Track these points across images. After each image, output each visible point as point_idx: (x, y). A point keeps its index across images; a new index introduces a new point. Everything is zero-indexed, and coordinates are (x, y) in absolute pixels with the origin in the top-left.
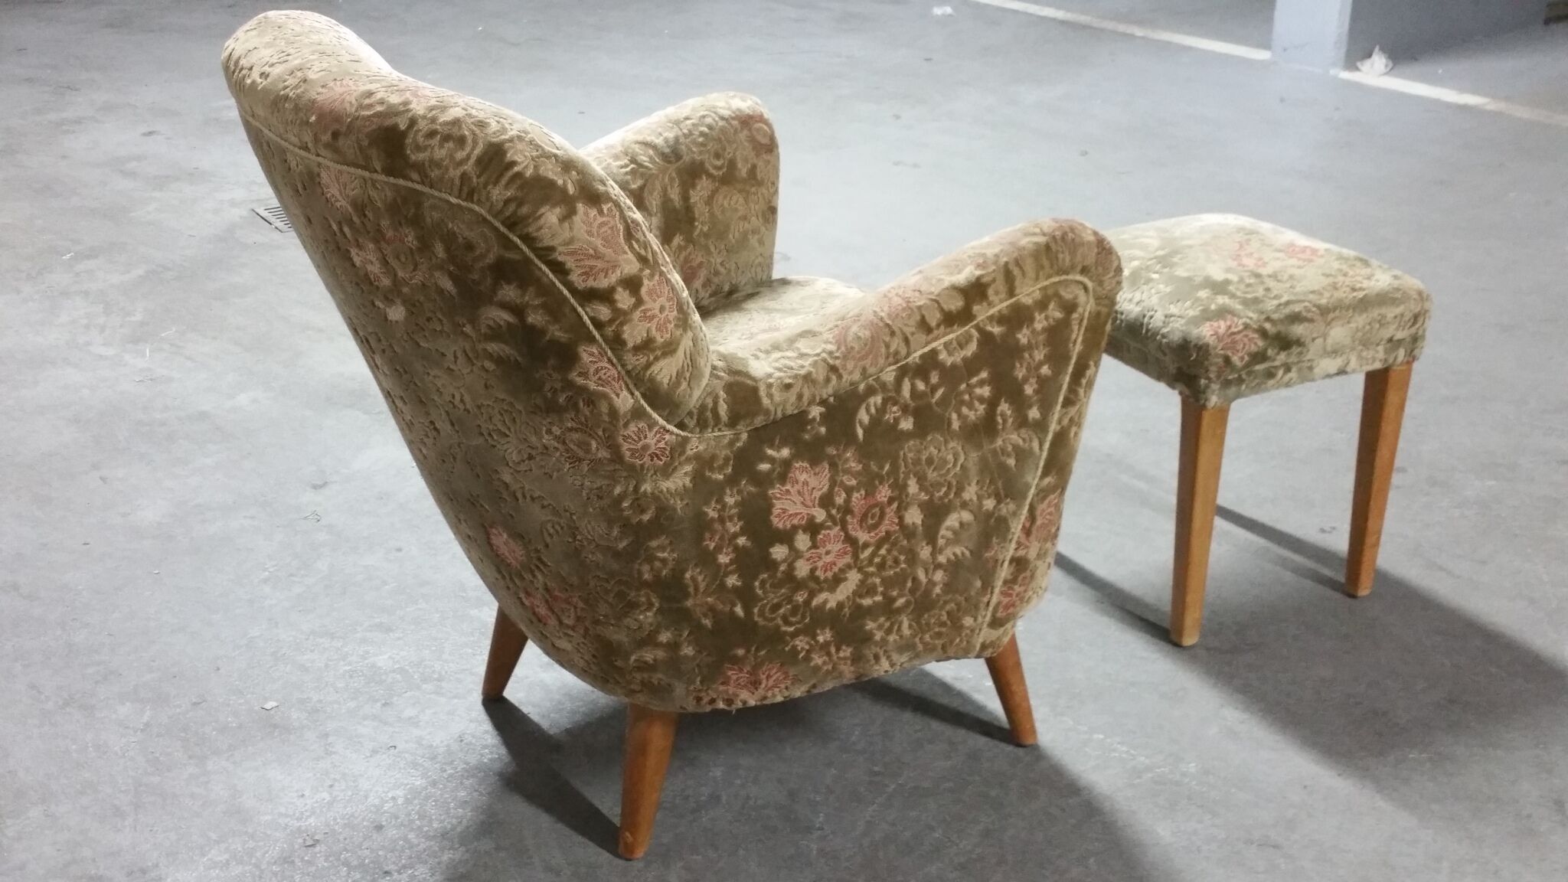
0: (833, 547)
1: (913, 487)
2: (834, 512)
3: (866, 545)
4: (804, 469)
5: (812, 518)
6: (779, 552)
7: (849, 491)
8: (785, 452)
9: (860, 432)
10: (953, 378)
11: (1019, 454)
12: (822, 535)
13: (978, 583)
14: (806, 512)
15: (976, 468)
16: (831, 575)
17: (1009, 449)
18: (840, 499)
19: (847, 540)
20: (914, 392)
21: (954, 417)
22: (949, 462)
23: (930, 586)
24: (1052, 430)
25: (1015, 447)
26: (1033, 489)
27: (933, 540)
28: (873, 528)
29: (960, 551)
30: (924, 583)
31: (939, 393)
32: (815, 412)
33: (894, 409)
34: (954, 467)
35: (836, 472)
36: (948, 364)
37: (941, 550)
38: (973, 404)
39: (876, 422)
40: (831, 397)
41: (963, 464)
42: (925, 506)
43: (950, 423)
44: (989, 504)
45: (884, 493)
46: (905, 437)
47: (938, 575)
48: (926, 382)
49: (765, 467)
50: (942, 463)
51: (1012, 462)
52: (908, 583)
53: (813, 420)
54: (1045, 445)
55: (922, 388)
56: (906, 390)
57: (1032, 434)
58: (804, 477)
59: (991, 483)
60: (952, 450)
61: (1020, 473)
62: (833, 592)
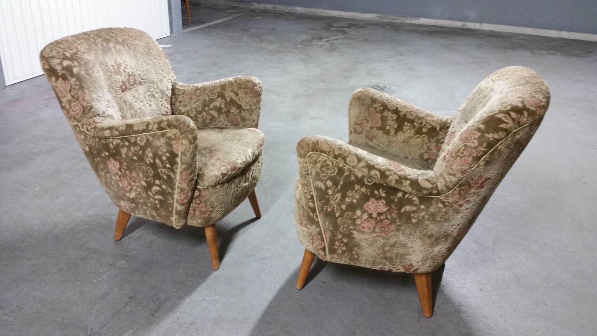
0: (126, 183)
1: (141, 175)
2: (123, 173)
3: (133, 186)
4: (112, 159)
5: (118, 173)
6: (114, 178)
7: (125, 170)
8: (107, 154)
9: (124, 156)
10: (143, 149)
11: (167, 175)
12: (122, 178)
13: (170, 208)
14: (116, 170)
15: (157, 176)
16: (128, 189)
17: (163, 173)
18: (123, 171)
19: (128, 182)
20: (134, 149)
21: (147, 160)
22: (149, 172)
23: (156, 204)
24: (179, 173)
25: (165, 173)
26: (176, 187)
27: (151, 192)
28: (135, 182)
29: (160, 197)
30: (154, 202)
31: (141, 152)
32: (112, 146)
33: (131, 153)
34: (150, 174)
35: (121, 164)
36: (141, 144)
37: (154, 195)
38: (151, 158)
39: (126, 154)
40: (115, 143)
41: (153, 174)
42: (146, 182)
43: (146, 161)
44: (164, 187)
45: (134, 174)
46: (135, 161)
47: (157, 202)
48: (137, 148)
49: (103, 155)
50: (147, 172)
51: (165, 177)
52: (149, 201)
53: (111, 148)
54: (176, 176)
55: (136, 149)
56: (132, 148)
57: (170, 171)
58: (113, 161)
59: (163, 182)
60: (149, 169)
61: (170, 181)
62: (130, 193)
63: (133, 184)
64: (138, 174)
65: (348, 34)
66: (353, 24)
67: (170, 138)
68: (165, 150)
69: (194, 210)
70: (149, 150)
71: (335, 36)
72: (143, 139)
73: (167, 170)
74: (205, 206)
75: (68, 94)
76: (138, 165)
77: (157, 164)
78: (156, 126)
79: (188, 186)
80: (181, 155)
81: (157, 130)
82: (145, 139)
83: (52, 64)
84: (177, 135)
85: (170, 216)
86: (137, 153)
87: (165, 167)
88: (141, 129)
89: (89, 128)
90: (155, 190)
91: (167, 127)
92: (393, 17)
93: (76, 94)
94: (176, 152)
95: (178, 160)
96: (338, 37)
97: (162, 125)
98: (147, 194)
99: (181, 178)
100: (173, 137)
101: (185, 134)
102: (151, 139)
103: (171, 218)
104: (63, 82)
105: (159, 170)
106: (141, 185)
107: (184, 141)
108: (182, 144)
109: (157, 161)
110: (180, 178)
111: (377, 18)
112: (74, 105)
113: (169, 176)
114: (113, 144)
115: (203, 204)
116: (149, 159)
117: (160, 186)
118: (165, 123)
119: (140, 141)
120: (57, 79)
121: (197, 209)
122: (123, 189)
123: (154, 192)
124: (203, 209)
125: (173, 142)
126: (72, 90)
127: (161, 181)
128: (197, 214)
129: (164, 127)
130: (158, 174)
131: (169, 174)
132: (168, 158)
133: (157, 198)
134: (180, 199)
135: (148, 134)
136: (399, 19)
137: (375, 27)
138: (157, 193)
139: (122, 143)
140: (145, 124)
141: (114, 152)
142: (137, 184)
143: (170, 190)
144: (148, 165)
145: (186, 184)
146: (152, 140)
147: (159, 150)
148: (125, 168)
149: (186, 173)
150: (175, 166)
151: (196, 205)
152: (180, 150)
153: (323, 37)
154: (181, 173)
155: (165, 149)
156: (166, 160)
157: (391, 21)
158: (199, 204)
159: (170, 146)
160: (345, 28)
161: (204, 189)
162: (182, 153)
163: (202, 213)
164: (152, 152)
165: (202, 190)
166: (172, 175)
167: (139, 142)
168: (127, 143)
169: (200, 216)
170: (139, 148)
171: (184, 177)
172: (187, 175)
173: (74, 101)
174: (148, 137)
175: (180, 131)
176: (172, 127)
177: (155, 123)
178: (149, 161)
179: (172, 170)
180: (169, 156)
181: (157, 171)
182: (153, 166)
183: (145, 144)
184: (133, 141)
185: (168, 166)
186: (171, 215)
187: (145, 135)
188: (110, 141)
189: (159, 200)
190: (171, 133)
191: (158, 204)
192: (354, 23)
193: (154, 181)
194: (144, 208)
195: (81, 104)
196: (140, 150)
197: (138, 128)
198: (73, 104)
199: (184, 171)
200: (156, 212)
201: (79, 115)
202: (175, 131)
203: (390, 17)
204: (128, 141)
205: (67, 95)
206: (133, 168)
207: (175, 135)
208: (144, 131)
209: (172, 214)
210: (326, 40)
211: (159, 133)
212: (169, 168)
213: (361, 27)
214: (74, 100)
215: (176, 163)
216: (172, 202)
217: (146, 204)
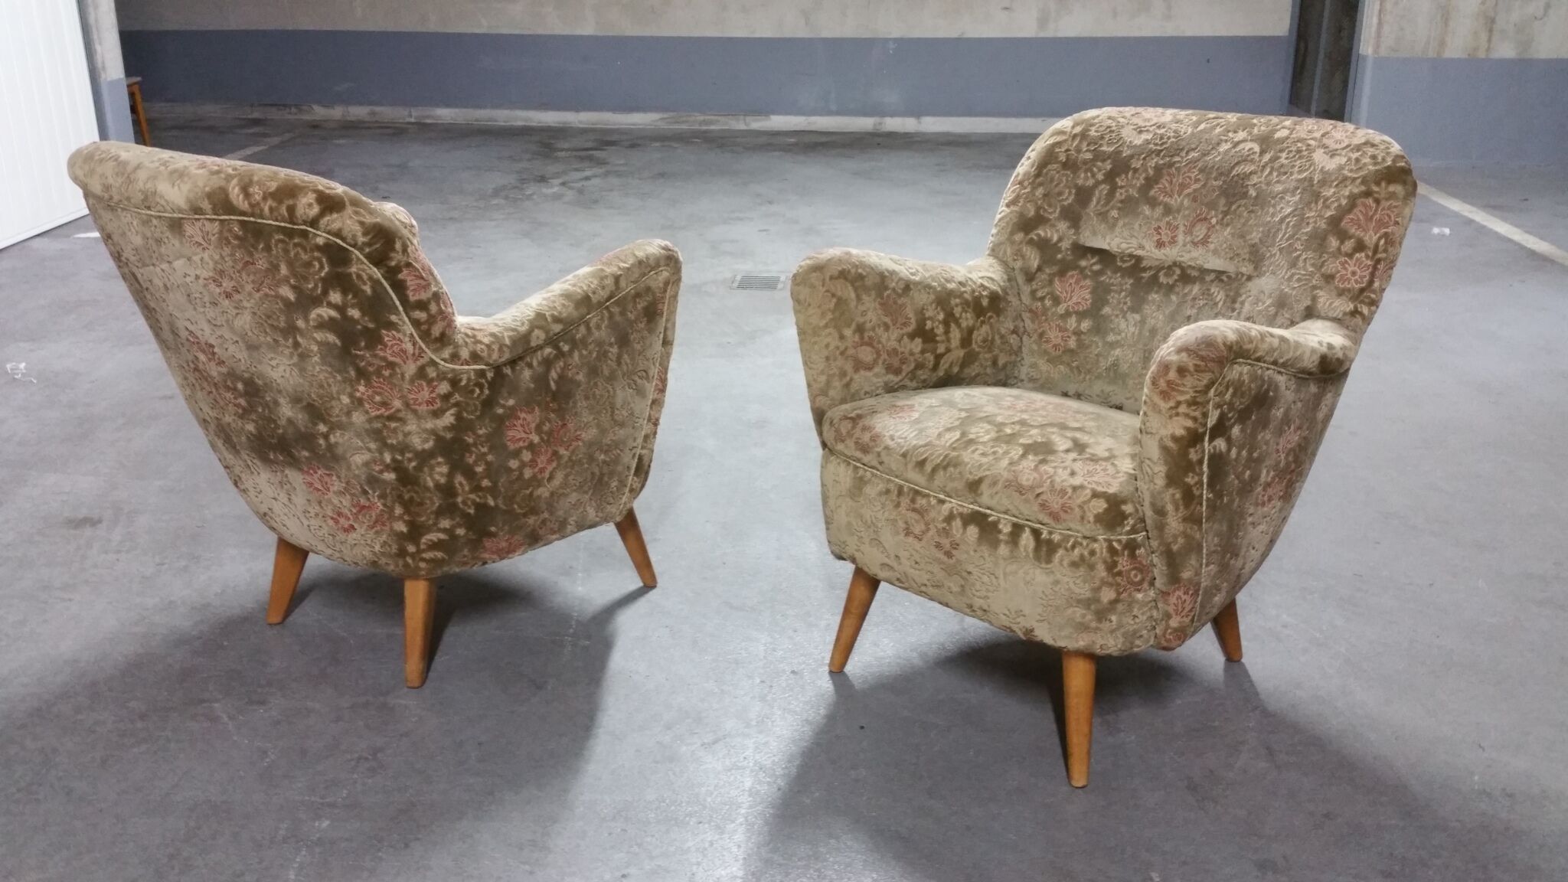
65: (607, 163)
66: (606, 140)
71: (576, 170)
92: (702, 118)
96: (588, 173)
111: (659, 123)
136: (718, 121)
137: (666, 143)
153: (547, 176)
157: (696, 127)
160: (591, 152)
192: (609, 138)
203: (693, 119)
210: (560, 181)
213: (633, 146)
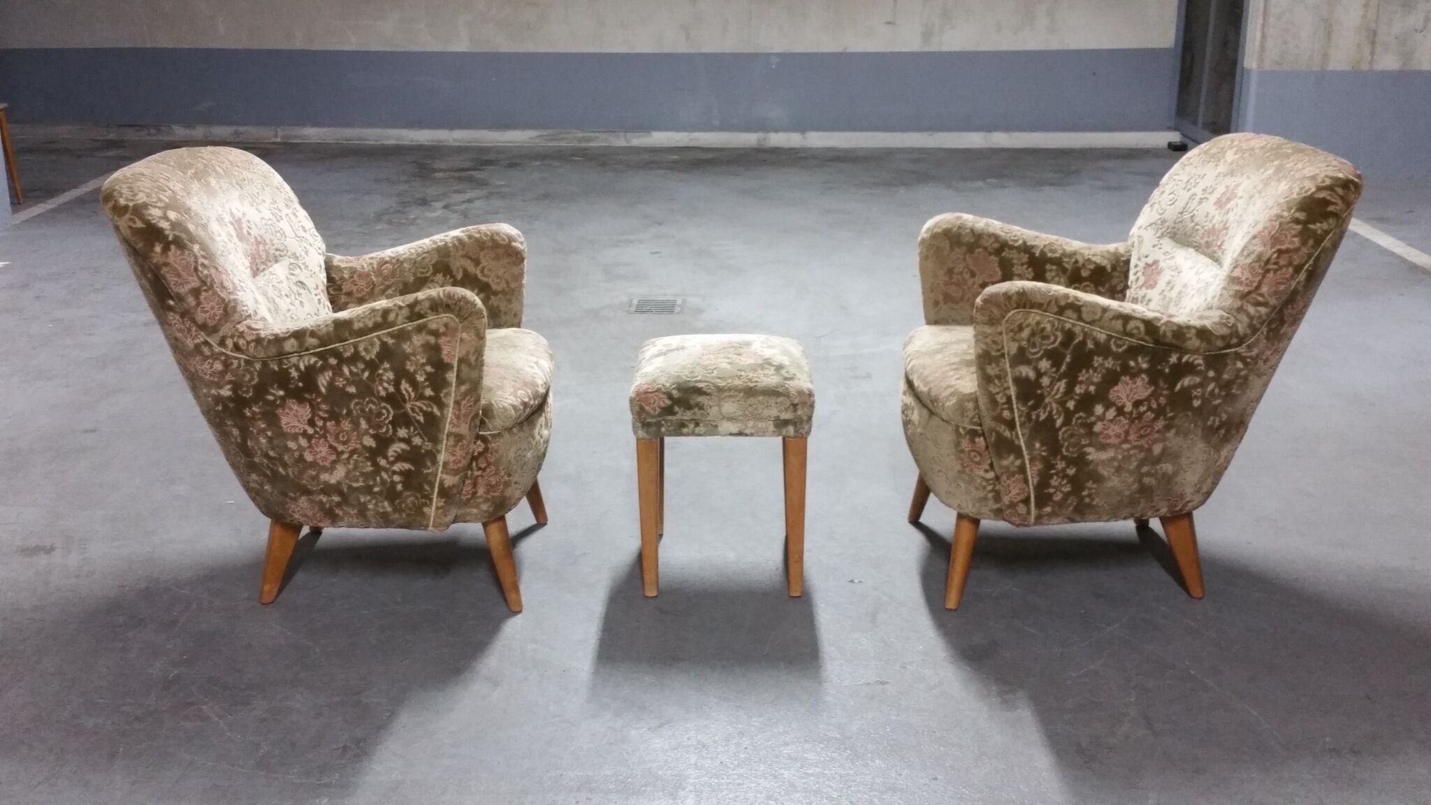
0: (323, 450)
1: (363, 424)
2: (318, 430)
3: (342, 453)
4: (293, 403)
5: (305, 431)
6: (292, 445)
7: (325, 420)
8: (281, 393)
9: (323, 390)
10: (372, 366)
11: (426, 414)
12: (313, 441)
13: (427, 487)
14: (301, 426)
15: (403, 420)
16: (327, 464)
17: (417, 410)
18: (320, 423)
19: (331, 447)
20: (351, 372)
21: (380, 388)
22: (383, 414)
23: (394, 484)
24: (452, 405)
25: (421, 409)
26: (445, 437)
27: (386, 457)
28: (344, 443)
29: (407, 466)
30: (389, 481)
31: (366, 374)
32: (294, 374)
33: (341, 379)
34: (388, 417)
35: (314, 408)
36: (368, 358)
37: (393, 463)
38: (388, 383)
39: (331, 385)
40: (302, 367)
41: (393, 417)
42: (375, 437)
43: (378, 392)
44: (417, 441)
45: (346, 425)
46: (351, 396)
47: (396, 478)
48: (356, 367)
49: (271, 398)
50: (379, 414)
51: (421, 418)
52: (378, 479)
53: (294, 378)
54: (445, 412)
55: (355, 370)
56: (346, 370)
57: (432, 404)
58: (295, 407)
59: (415, 429)
60: (385, 408)
61: (431, 426)
62: (331, 474)
63: (340, 448)
64: (356, 425)
67: (435, 333)
68: (424, 361)
69: (475, 485)
70: (387, 365)
72: (372, 345)
73: (425, 402)
74: (497, 473)
75: (193, 276)
76: (356, 404)
77: (404, 392)
78: (405, 312)
79: (470, 429)
80: (459, 366)
81: (406, 321)
82: (378, 343)
83: (150, 218)
84: (452, 324)
85: (425, 505)
86: (357, 378)
87: (421, 397)
88: (370, 324)
89: (241, 342)
90: (395, 451)
91: (429, 311)
93: (207, 276)
94: (446, 359)
95: (452, 376)
97: (417, 309)
98: (375, 464)
99: (457, 413)
100: (442, 330)
101: (470, 319)
102: (390, 341)
103: (426, 509)
104: (179, 252)
105: (408, 406)
106: (364, 447)
107: (465, 335)
108: (462, 340)
109: (405, 386)
110: (455, 414)
112: (206, 299)
113: (429, 416)
114: (298, 369)
115: (492, 467)
116: (385, 385)
117: (407, 441)
118: (427, 305)
119: (366, 350)
120: (166, 249)
121: (480, 480)
122: (313, 465)
123: (392, 456)
124: (491, 479)
125: (442, 340)
126: (200, 268)
127: (412, 429)
128: (481, 491)
129: (422, 312)
130: (405, 414)
131: (430, 409)
132: (430, 377)
133: (398, 470)
134: (454, 461)
135: (384, 334)
138: (400, 458)
139: (320, 363)
140: (380, 313)
141: (301, 384)
142: (352, 445)
143: (429, 446)
144: (382, 399)
145: (467, 426)
146: (393, 344)
147: (408, 363)
148: (326, 415)
149: (468, 401)
150: (445, 391)
151: (479, 473)
152: (457, 355)
154: (457, 403)
155: (423, 358)
156: (426, 380)
158: (484, 470)
159: (436, 349)
161: (493, 436)
162: (461, 361)
163: (490, 487)
164: (393, 369)
165: (490, 438)
166: (436, 411)
167: (363, 354)
168: (333, 361)
169: (485, 496)
170: (361, 366)
171: (463, 412)
172: (470, 406)
173: (206, 291)
174: (385, 340)
175: (457, 316)
176: (440, 310)
177: (400, 308)
178: (385, 389)
179: (437, 400)
180: (433, 370)
181: (403, 407)
182: (395, 399)
183: (378, 355)
184: (348, 354)
185: (429, 392)
186: (428, 502)
187: (378, 337)
188: (290, 362)
189: (401, 473)
190: (438, 323)
191: (400, 482)
193: (395, 431)
194: (362, 500)
195: (219, 296)
196: (363, 371)
197: (364, 322)
198: (204, 295)
199: (464, 399)
200: (392, 502)
201: (217, 318)
202: (445, 317)
204: (337, 354)
205: (190, 278)
206: (345, 412)
207: (446, 325)
208: (377, 327)
209: (431, 500)
211: (410, 326)
212: (430, 398)
214: (205, 288)
215: (446, 384)
216: (432, 472)
217: (368, 490)
